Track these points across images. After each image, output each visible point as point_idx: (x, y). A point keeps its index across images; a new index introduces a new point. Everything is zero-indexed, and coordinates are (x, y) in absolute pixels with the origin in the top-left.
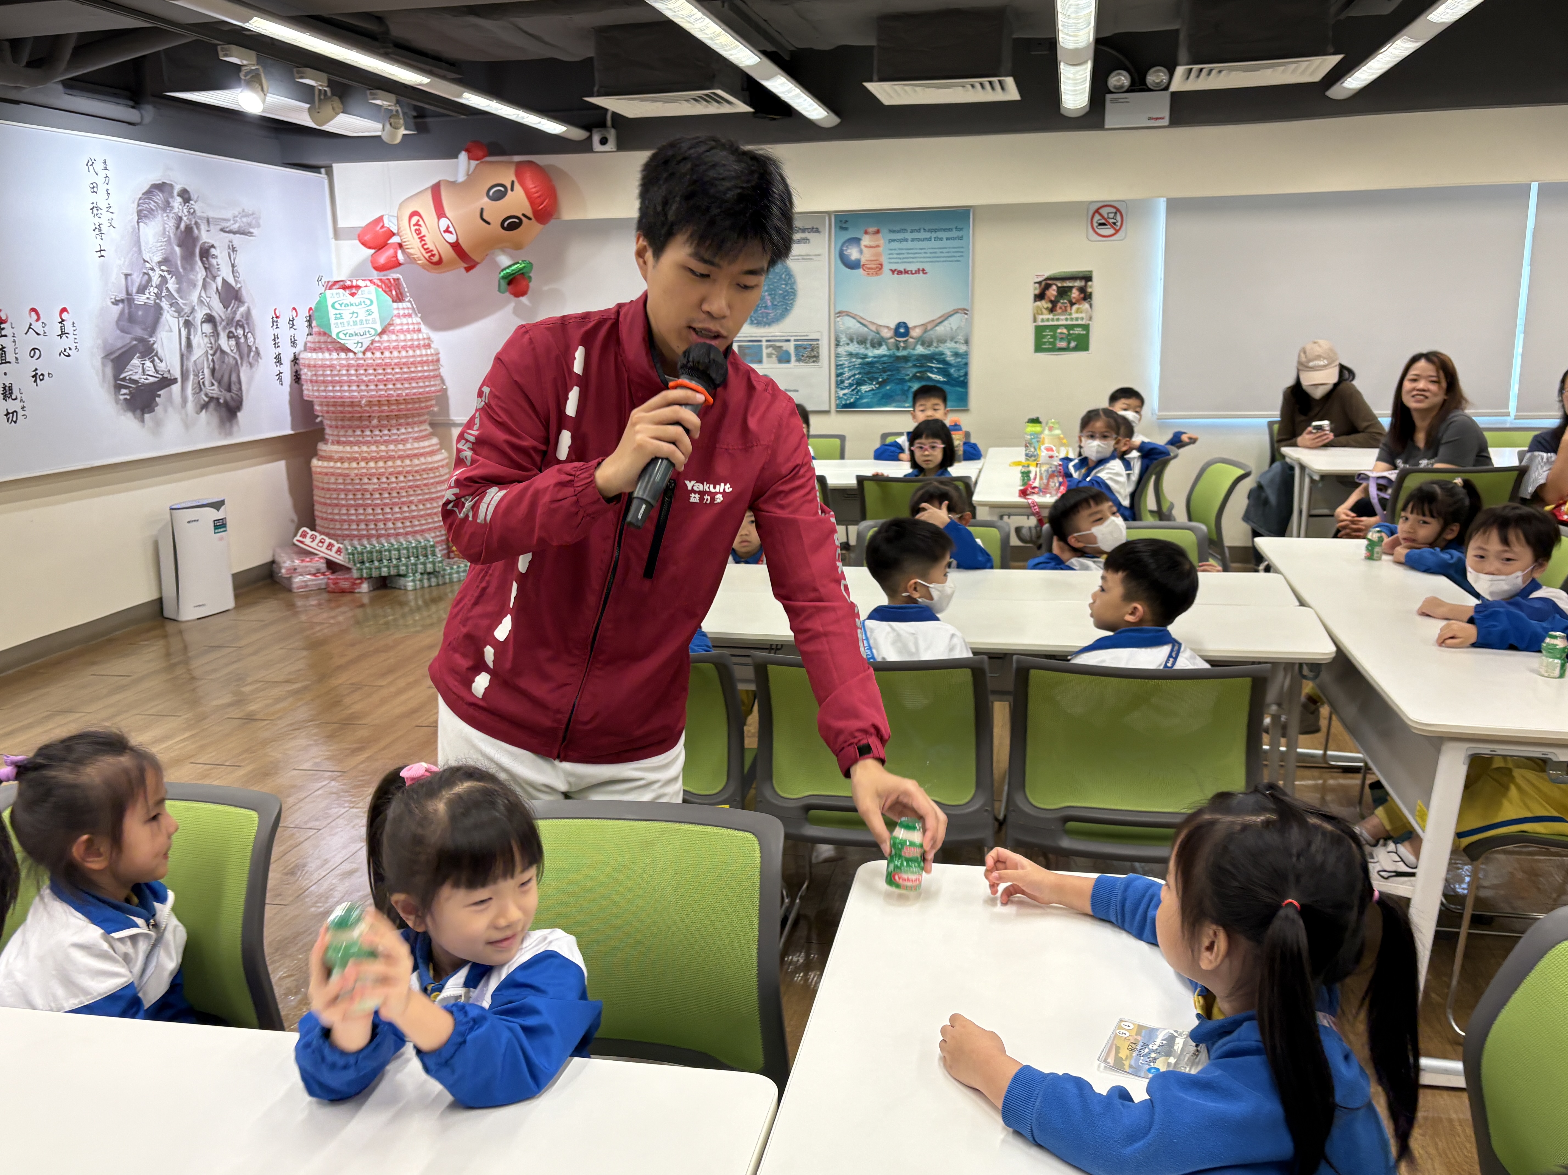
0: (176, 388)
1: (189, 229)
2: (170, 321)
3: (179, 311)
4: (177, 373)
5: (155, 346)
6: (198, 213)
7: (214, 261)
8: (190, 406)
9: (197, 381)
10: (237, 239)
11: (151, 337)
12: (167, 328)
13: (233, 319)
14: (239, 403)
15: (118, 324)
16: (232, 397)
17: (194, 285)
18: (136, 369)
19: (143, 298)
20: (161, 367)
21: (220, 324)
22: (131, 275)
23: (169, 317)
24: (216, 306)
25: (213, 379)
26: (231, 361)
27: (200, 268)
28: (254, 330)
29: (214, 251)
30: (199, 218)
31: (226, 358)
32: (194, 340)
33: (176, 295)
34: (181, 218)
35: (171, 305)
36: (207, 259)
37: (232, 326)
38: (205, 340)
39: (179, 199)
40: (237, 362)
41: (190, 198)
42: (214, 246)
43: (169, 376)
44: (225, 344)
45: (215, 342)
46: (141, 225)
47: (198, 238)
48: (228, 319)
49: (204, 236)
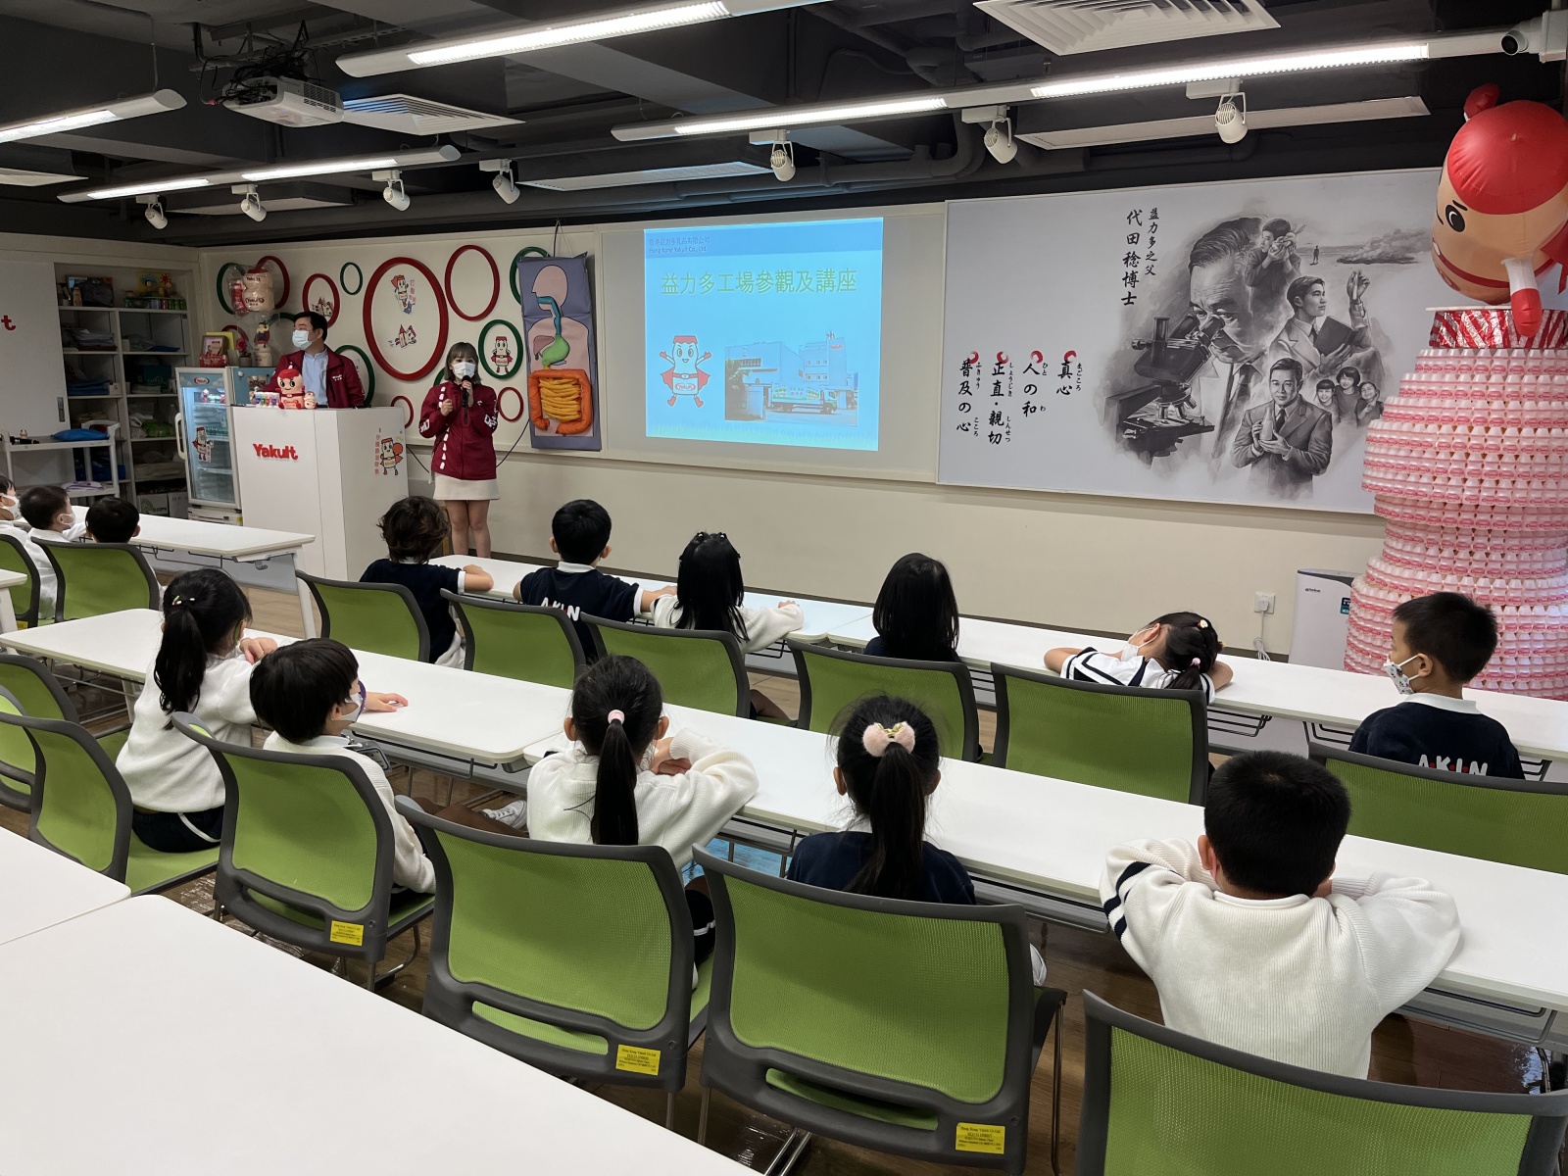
1: (1278, 265)
3: (1235, 356)
5: (1187, 392)
6: (1298, 245)
7: (1316, 299)
13: (1335, 366)
14: (1320, 465)
15: (1139, 368)
16: (1307, 456)
17: (1271, 328)
18: (1152, 412)
19: (1181, 342)
20: (1191, 412)
21: (1309, 372)
22: (1166, 320)
23: (1216, 362)
24: (1306, 351)
25: (1277, 432)
26: (1318, 414)
27: (1286, 307)
28: (1380, 380)
29: (1318, 287)
30: (1299, 251)
31: (1309, 412)
32: (1255, 388)
33: (1234, 339)
34: (1266, 254)
35: (1223, 350)
36: (1303, 297)
37: (1332, 374)
38: (1275, 389)
39: (1267, 234)
40: (1329, 417)
41: (1288, 230)
42: (1320, 281)
43: (1201, 424)
44: (1309, 393)
45: (1293, 391)
46: (1196, 268)
47: (1292, 274)
48: (1326, 366)
49: (1305, 270)
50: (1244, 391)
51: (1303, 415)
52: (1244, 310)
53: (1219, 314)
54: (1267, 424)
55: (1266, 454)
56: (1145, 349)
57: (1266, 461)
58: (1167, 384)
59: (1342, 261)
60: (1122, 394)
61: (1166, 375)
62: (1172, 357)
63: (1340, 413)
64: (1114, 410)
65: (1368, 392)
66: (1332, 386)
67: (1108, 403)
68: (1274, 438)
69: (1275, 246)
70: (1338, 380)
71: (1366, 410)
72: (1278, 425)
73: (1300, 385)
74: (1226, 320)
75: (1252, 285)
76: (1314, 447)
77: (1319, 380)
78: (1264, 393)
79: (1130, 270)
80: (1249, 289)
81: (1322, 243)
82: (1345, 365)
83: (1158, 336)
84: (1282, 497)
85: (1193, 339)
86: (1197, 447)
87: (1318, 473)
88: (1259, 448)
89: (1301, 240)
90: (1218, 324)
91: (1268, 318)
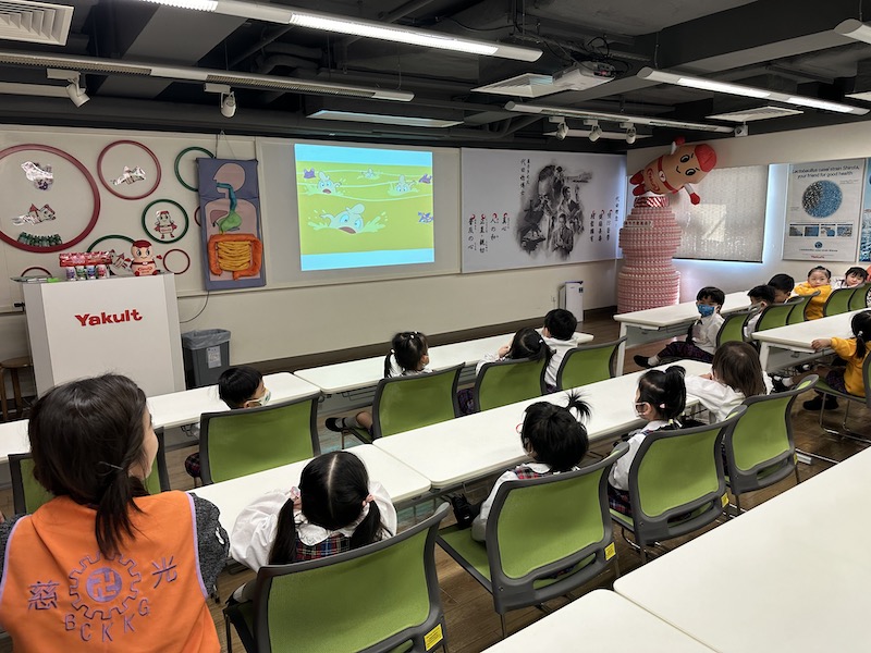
0: (545, 242)
1: (560, 182)
2: (547, 217)
3: (550, 213)
4: (546, 236)
5: (539, 226)
8: (550, 248)
9: (554, 240)
10: (579, 184)
11: (538, 223)
12: (545, 219)
13: (573, 216)
14: (571, 248)
15: (526, 219)
16: (568, 246)
17: (559, 203)
18: (530, 235)
19: (537, 209)
20: (540, 234)
21: (568, 218)
22: (533, 200)
26: (570, 232)
27: (562, 196)
28: (582, 220)
29: (569, 190)
30: (564, 177)
31: (568, 231)
33: (550, 207)
35: (547, 211)
39: (557, 171)
40: (573, 232)
41: (562, 170)
42: (569, 188)
43: (543, 238)
44: (568, 225)
45: (564, 224)
46: (540, 182)
47: (563, 185)
48: (571, 216)
49: (566, 184)
50: (553, 225)
52: (552, 197)
53: (546, 198)
54: (559, 236)
55: (559, 246)
57: (559, 249)
58: (534, 224)
61: (533, 221)
62: (535, 214)
63: (575, 231)
64: (519, 235)
65: (580, 223)
66: (573, 222)
69: (559, 175)
70: (574, 220)
71: (580, 229)
72: (561, 236)
73: (566, 222)
76: (569, 242)
77: (570, 220)
79: (522, 182)
80: (553, 190)
81: (570, 175)
82: (575, 215)
83: (530, 207)
85: (539, 208)
87: (571, 251)
89: (565, 174)
90: (546, 202)
91: (558, 200)
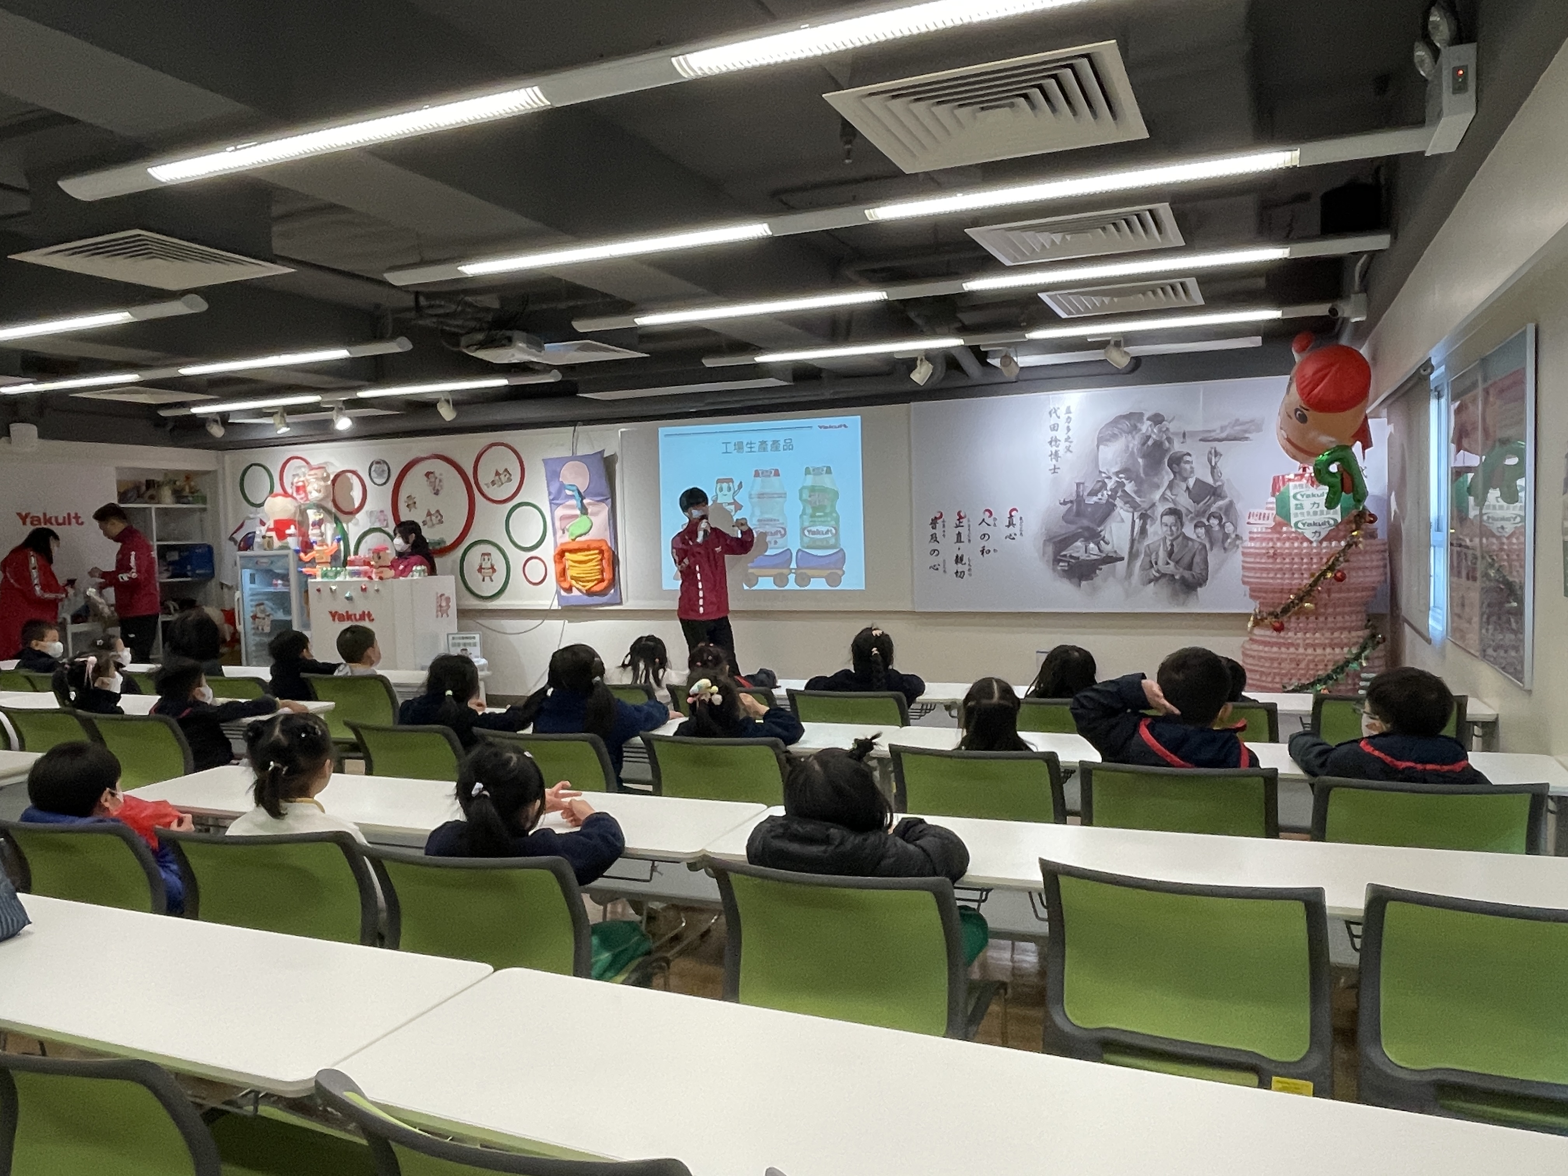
0: (1121, 566)
1: (1158, 444)
3: (1135, 507)
5: (1102, 533)
6: (1171, 430)
7: (1188, 466)
9: (1148, 559)
11: (1099, 526)
12: (1119, 519)
13: (1204, 512)
14: (1202, 581)
15: (1065, 518)
16: (1193, 576)
17: (1158, 487)
18: (1078, 549)
19: (1095, 499)
20: (1107, 548)
21: (1187, 516)
22: (1083, 484)
23: (1121, 511)
24: (1184, 502)
25: (1170, 558)
26: (1196, 545)
27: (1167, 473)
28: (1236, 520)
29: (1188, 458)
30: (1173, 434)
31: (1190, 543)
32: (1150, 529)
33: (1133, 495)
34: (1149, 437)
35: (1126, 503)
36: (1178, 465)
37: (1203, 517)
38: (1165, 529)
39: (1149, 423)
40: (1205, 546)
41: (1163, 420)
42: (1189, 454)
43: (1114, 556)
44: (1189, 530)
45: (1177, 529)
46: (1101, 447)
47: (1168, 450)
48: (1198, 511)
49: (1178, 447)
50: (1143, 531)
51: (1187, 546)
52: (1138, 476)
53: (1121, 478)
54: (1162, 554)
55: (1164, 575)
56: (1069, 505)
57: (1163, 581)
58: (1088, 529)
59: (1201, 440)
60: (1055, 537)
61: (1085, 522)
62: (1089, 510)
63: (1212, 545)
64: (1050, 549)
65: (1229, 528)
66: (1205, 526)
67: (1044, 544)
68: (1168, 563)
69: (1155, 431)
70: (1208, 520)
71: (1229, 541)
72: (1170, 554)
73: (1182, 525)
74: (1125, 482)
75: (1141, 458)
76: (1197, 569)
77: (1195, 522)
78: (1157, 531)
79: (1054, 449)
80: (1140, 460)
82: (1213, 509)
83: (1078, 495)
84: (1178, 605)
86: (1113, 573)
87: (1201, 585)
88: (1158, 571)
90: (1121, 485)
91: (1156, 480)
